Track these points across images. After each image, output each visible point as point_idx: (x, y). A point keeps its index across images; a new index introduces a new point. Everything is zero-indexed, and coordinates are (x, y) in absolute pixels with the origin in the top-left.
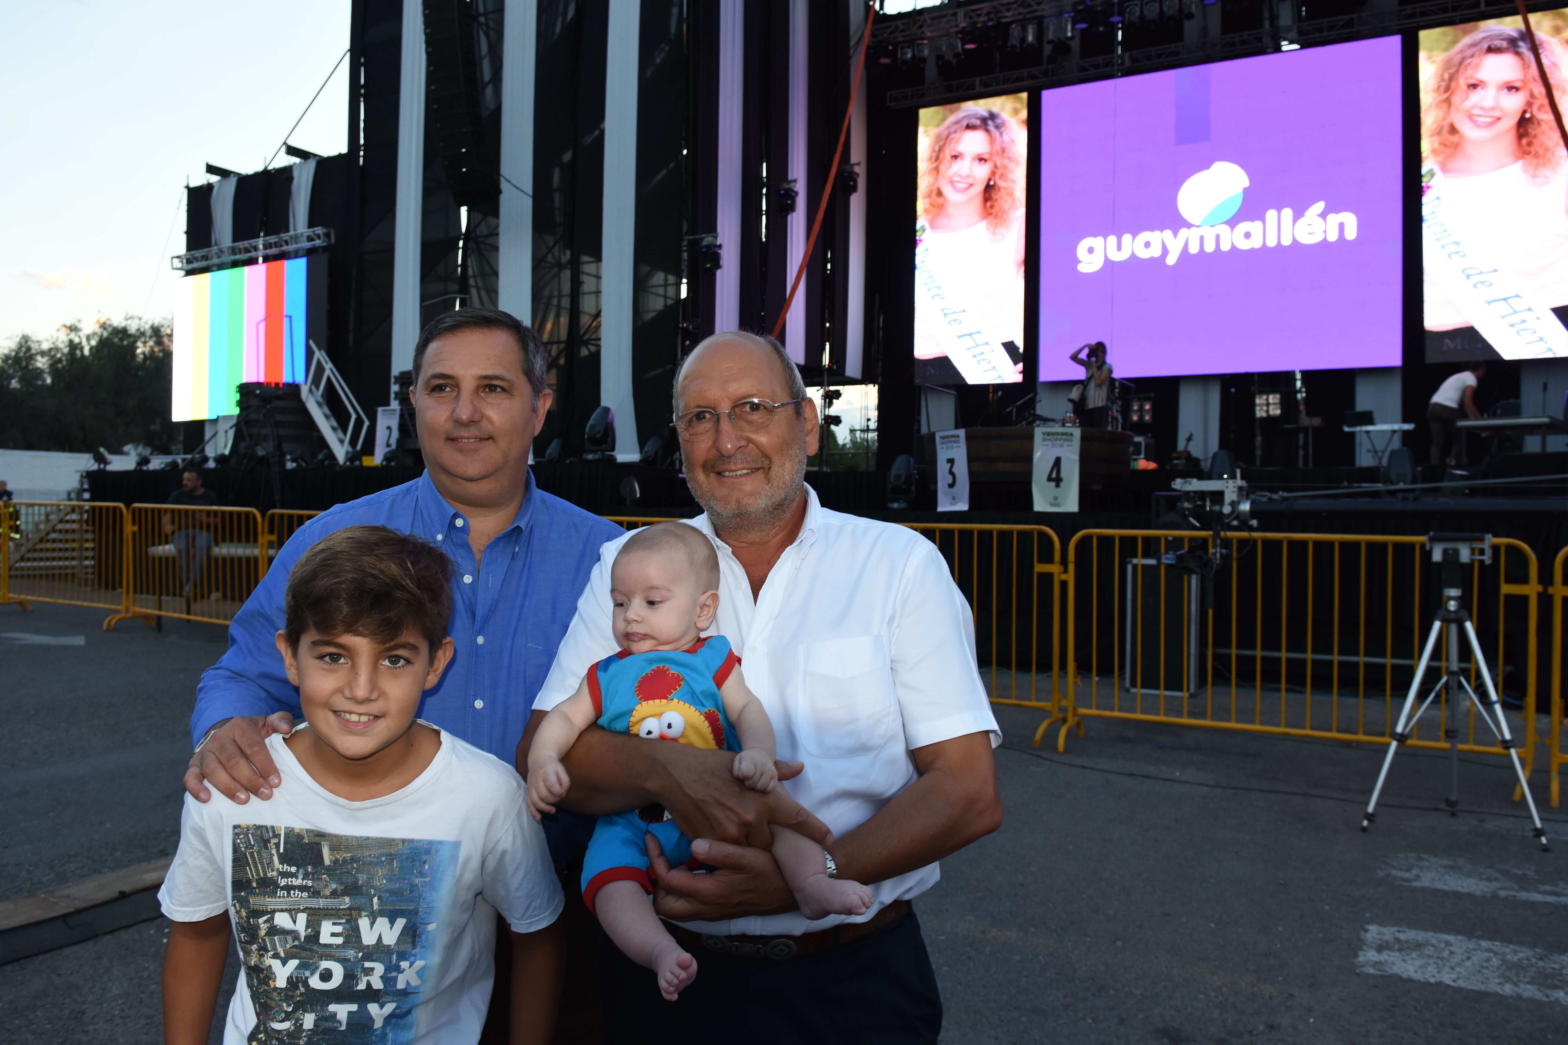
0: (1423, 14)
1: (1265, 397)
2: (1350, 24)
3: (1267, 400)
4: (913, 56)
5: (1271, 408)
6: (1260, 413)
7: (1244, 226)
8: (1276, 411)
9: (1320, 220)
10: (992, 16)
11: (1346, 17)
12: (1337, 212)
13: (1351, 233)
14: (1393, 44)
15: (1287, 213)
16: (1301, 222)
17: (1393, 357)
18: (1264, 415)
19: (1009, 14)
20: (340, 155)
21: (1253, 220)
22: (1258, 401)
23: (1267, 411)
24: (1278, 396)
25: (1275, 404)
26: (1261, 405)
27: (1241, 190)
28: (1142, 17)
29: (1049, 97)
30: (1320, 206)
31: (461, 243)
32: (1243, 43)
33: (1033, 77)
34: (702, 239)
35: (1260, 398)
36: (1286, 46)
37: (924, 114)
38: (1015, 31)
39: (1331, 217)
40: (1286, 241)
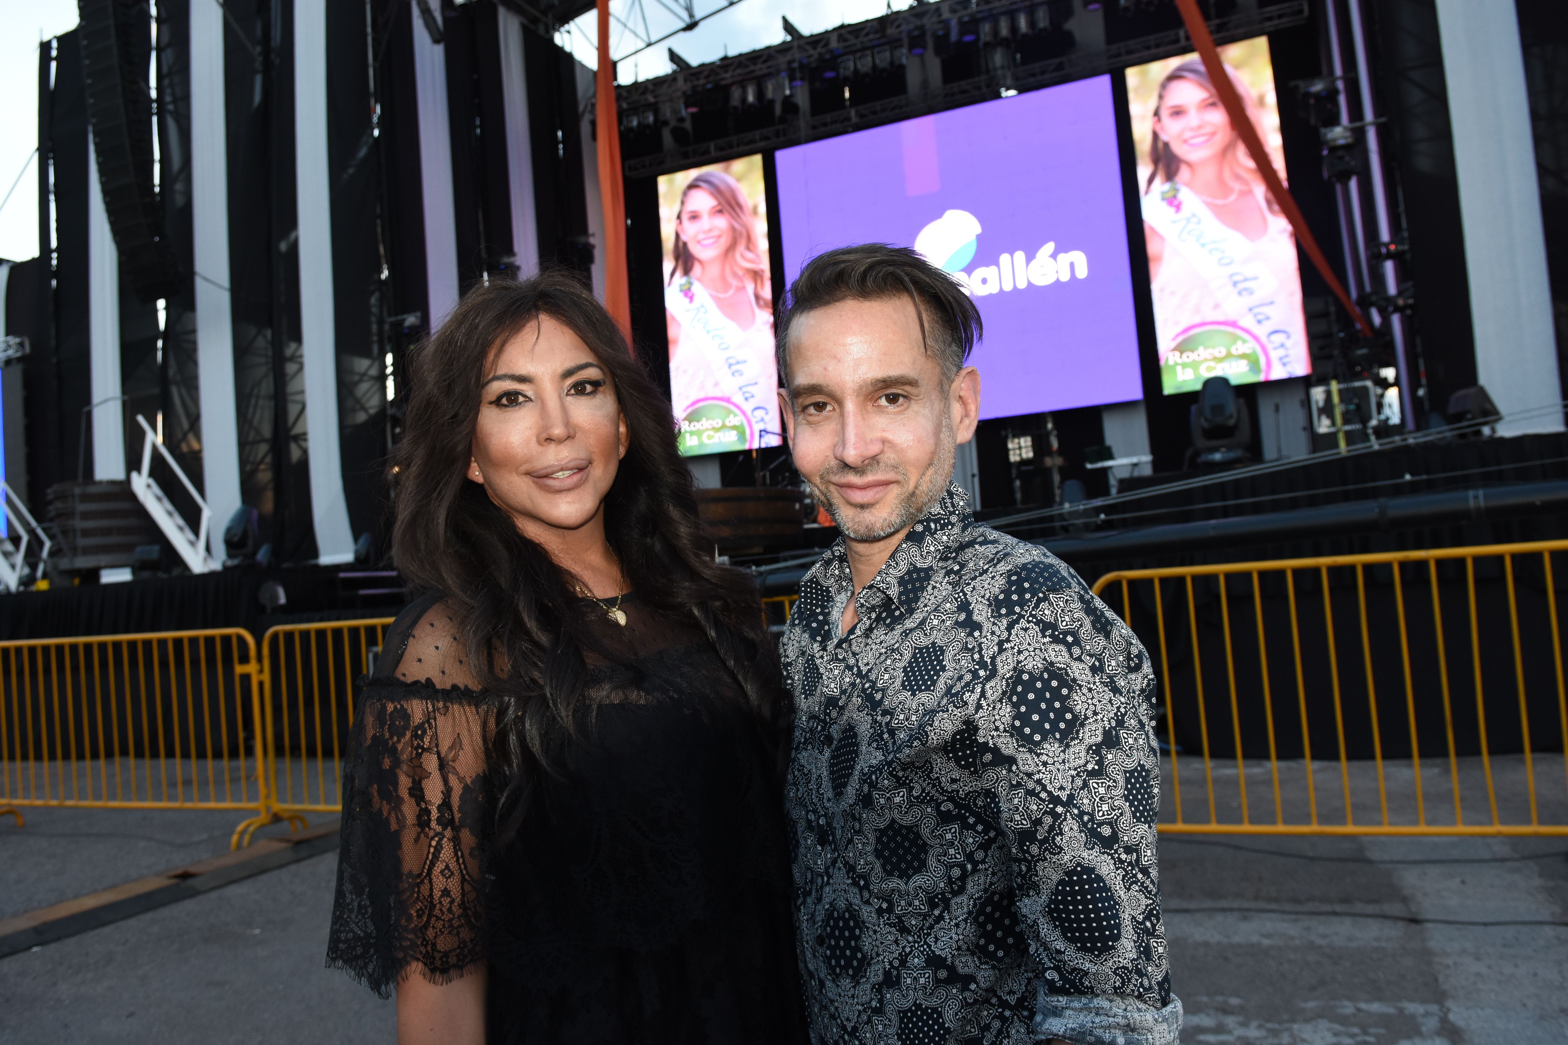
0: (1129, 53)
1: (1016, 440)
2: (1060, 67)
3: (1019, 443)
4: (639, 124)
5: (1024, 451)
6: (1014, 458)
7: (981, 272)
8: (1028, 454)
9: (1052, 260)
10: (712, 78)
11: (1056, 61)
12: (1066, 251)
13: (1082, 272)
14: (1103, 83)
15: (1020, 256)
16: (1033, 263)
17: (1134, 391)
18: (1018, 459)
19: (728, 75)
20: (33, 260)
21: (988, 265)
22: (1010, 446)
23: (1020, 455)
24: (1029, 439)
25: (1026, 447)
26: (1014, 449)
27: (974, 237)
28: (856, 71)
29: (783, 157)
30: (1050, 247)
31: (160, 344)
32: (963, 92)
33: (766, 138)
34: (403, 321)
35: (1012, 442)
36: (1005, 93)
37: (663, 182)
38: (736, 93)
39: (1061, 257)
40: (1022, 285)
